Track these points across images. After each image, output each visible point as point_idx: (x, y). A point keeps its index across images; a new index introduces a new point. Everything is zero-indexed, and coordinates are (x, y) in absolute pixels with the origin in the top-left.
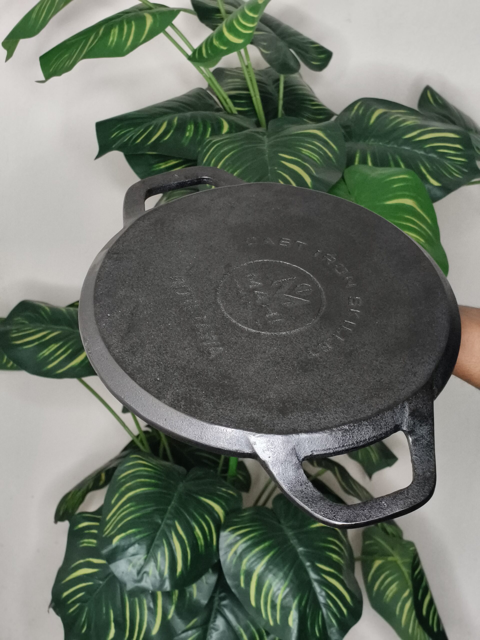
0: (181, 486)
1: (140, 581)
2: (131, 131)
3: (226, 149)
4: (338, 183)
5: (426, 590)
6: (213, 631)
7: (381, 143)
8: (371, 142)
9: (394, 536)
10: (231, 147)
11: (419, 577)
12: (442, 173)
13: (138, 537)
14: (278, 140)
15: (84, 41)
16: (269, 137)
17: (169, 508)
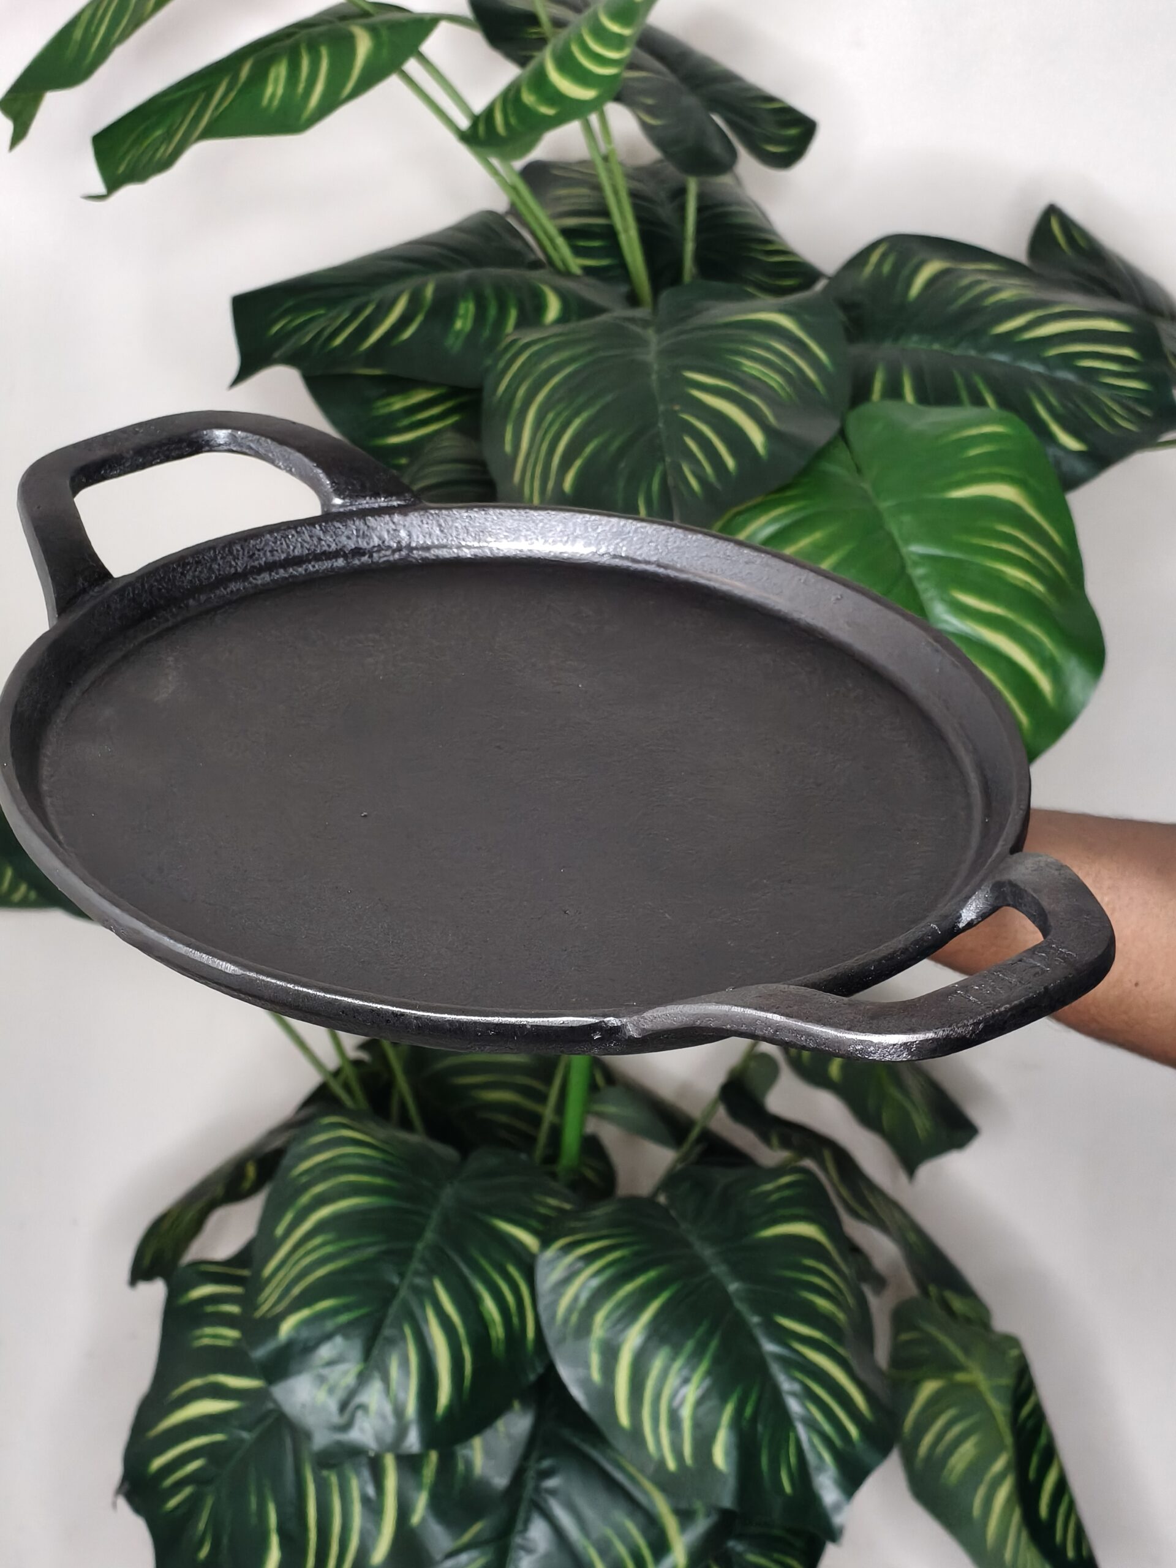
0: (448, 1194)
1: (346, 1427)
2: (321, 316)
3: (553, 360)
4: (831, 444)
5: (1050, 1454)
6: (522, 1553)
7: (936, 346)
8: (914, 343)
9: (968, 1320)
10: (565, 354)
11: (1030, 1424)
12: (1090, 418)
13: (343, 1318)
14: (684, 337)
15: (202, 96)
16: (659, 330)
17: (420, 1246)
